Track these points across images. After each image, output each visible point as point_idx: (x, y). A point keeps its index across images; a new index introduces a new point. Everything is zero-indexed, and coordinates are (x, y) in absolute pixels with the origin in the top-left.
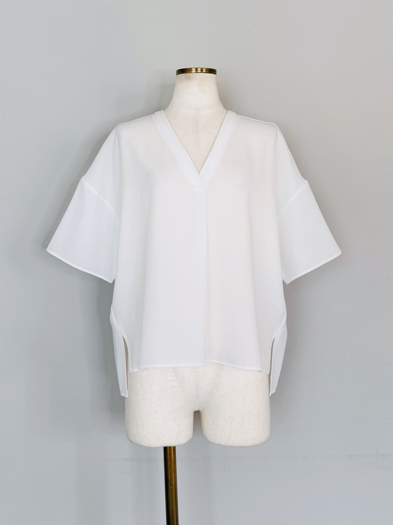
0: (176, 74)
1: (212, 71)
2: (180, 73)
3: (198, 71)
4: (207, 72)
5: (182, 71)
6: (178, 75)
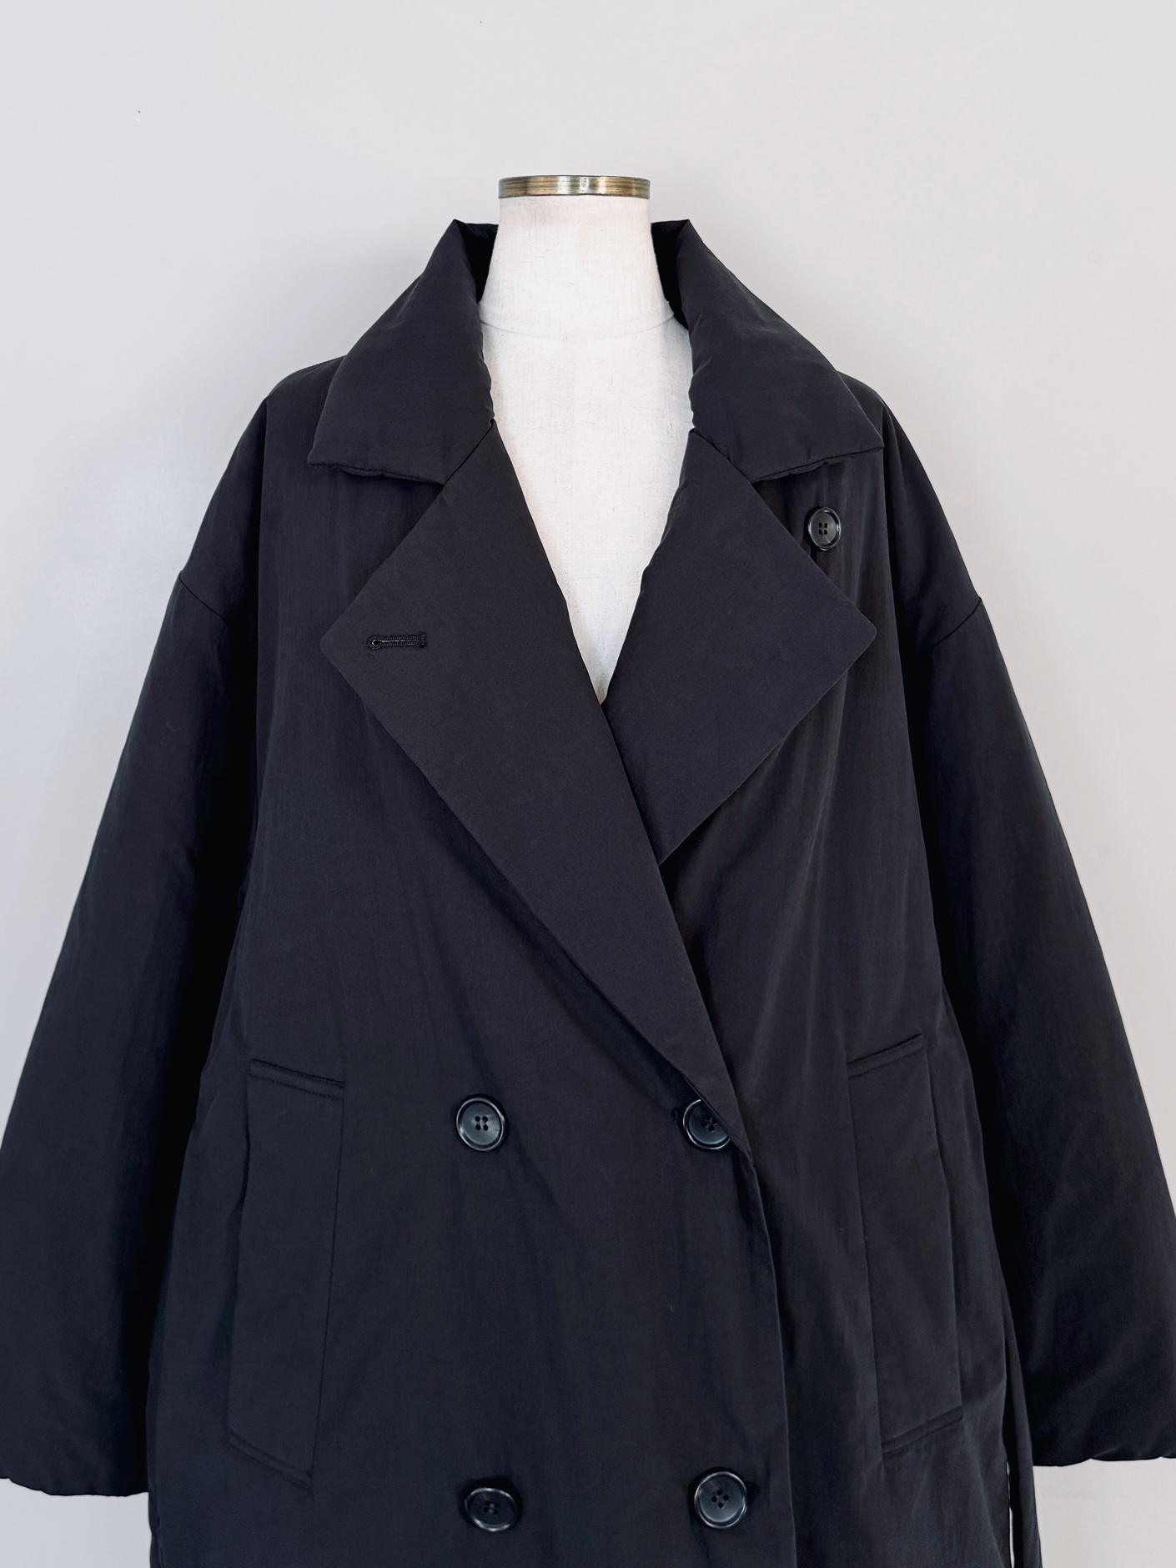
0: (498, 196)
1: (631, 187)
2: (513, 192)
3: (584, 188)
4: (614, 190)
5: (519, 186)
6: (503, 199)
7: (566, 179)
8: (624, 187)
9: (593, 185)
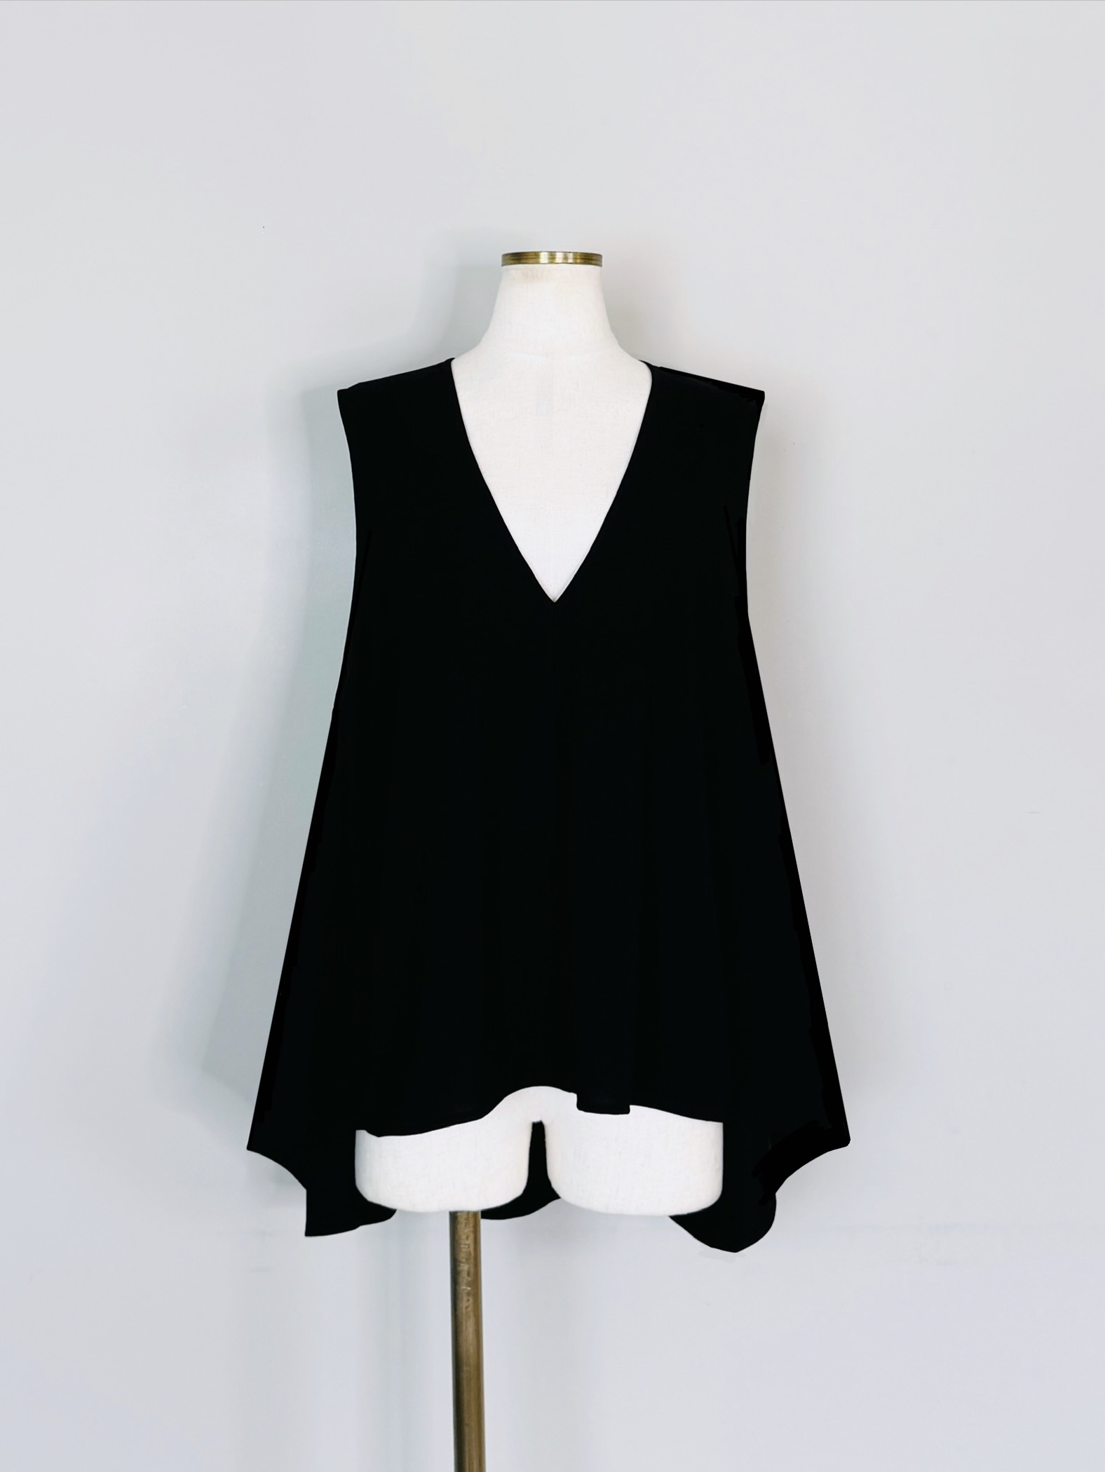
0: (500, 267)
1: (590, 259)
2: (511, 262)
3: (556, 260)
4: (579, 261)
5: (516, 258)
6: (504, 266)
7: (546, 253)
8: (586, 259)
9: (566, 258)
